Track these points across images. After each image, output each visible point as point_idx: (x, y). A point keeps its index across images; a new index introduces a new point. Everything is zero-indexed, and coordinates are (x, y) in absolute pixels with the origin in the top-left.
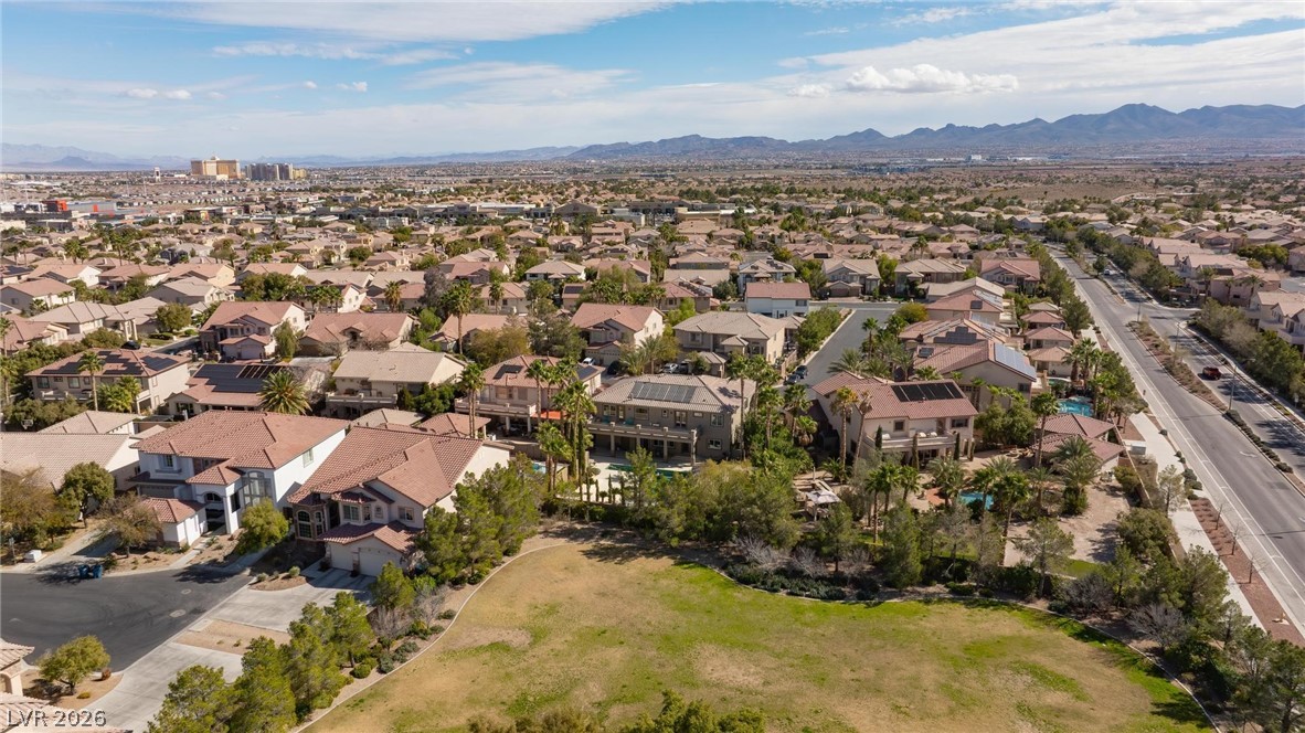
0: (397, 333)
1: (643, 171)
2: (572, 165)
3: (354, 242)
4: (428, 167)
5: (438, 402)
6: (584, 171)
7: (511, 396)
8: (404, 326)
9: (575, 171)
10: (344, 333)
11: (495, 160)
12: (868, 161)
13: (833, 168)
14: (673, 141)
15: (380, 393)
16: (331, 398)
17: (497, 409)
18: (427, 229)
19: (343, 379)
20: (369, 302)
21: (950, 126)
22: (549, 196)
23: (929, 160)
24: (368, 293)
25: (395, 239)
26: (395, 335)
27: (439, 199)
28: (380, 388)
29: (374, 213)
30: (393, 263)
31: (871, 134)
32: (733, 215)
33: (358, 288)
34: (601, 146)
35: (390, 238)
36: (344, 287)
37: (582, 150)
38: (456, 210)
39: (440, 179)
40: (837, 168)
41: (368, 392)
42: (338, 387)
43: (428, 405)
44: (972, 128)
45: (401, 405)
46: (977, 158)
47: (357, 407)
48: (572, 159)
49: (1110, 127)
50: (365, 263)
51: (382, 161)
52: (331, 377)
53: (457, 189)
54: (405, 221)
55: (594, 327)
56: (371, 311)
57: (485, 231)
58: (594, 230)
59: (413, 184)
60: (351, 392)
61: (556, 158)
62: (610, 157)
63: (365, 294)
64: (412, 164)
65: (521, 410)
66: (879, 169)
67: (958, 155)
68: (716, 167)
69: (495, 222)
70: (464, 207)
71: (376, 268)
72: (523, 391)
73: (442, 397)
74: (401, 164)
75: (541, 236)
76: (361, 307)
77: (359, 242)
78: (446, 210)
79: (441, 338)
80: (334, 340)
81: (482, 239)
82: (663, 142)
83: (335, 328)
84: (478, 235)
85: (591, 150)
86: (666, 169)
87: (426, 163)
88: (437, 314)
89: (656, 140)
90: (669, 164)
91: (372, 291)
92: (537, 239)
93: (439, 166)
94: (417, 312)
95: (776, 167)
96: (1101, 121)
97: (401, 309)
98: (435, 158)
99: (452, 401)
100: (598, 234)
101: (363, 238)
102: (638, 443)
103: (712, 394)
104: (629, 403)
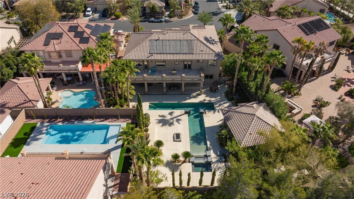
5: (6, 70)
7: (60, 56)
65: (72, 68)
72: (68, 53)
102: (165, 86)
103: (204, 44)
104: (151, 58)
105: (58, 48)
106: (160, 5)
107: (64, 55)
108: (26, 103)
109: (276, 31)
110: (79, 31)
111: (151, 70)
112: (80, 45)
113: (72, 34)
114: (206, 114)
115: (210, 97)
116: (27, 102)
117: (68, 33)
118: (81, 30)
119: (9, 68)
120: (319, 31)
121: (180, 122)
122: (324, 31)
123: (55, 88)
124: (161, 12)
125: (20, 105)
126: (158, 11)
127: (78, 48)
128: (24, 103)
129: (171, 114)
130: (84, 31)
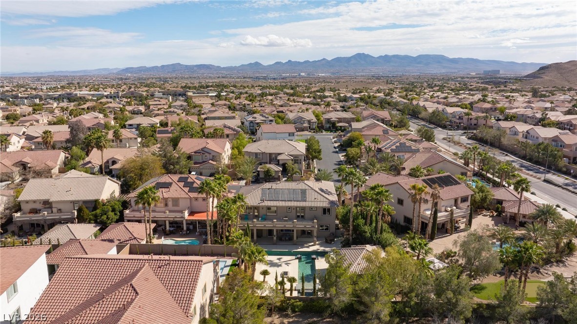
0: (56, 163)
1: (156, 79)
2: (119, 76)
3: (7, 111)
4: (42, 77)
5: (111, 214)
6: (126, 79)
7: (166, 205)
8: (60, 158)
9: (122, 79)
10: (15, 165)
11: (78, 74)
12: (258, 75)
13: (244, 78)
14: (168, 66)
15: (60, 210)
16: (17, 217)
17: (159, 216)
18: (52, 104)
19: (27, 202)
20: (28, 144)
21: (290, 61)
22: (114, 89)
23: (283, 75)
24: (26, 139)
25: (34, 110)
26: (54, 165)
27: (53, 91)
28: (60, 206)
29: (16, 97)
30: (37, 121)
31: (257, 64)
32: (216, 96)
33: (18, 135)
34: (132, 68)
35: (31, 109)
36: (9, 135)
37: (123, 70)
38: (66, 95)
39: (50, 82)
40: (246, 78)
41: (50, 210)
42: (22, 207)
43: (104, 217)
44: (299, 62)
45: (81, 219)
46: (303, 74)
47: (42, 222)
48: (117, 74)
49: (352, 62)
50: (18, 122)
51: (14, 74)
52: (15, 201)
53: (62, 87)
54: (37, 101)
55: (195, 152)
56: (30, 149)
57: (88, 104)
58: (151, 103)
59: (35, 85)
60: (35, 211)
61: (110, 74)
62: (138, 73)
63: (24, 139)
64: (32, 76)
65: (178, 215)
66: (265, 78)
67: (294, 73)
68: (191, 77)
69: (92, 100)
70: (70, 94)
71: (28, 124)
72: (176, 201)
73: (114, 210)
74: (25, 76)
75: (122, 106)
76: (22, 148)
77: (11, 111)
78: (60, 95)
79: (90, 165)
80: (9, 171)
81: (88, 108)
82: (163, 66)
83: (8, 162)
84: (85, 106)
85: (127, 70)
86: (167, 78)
87: (40, 75)
88: (82, 149)
89: (159, 65)
90: (167, 76)
91: (29, 138)
92: (120, 108)
93: (48, 77)
94: (66, 149)
95: (219, 77)
96: (348, 60)
97: (54, 148)
98: (45, 73)
99: (122, 213)
100: (153, 105)
101: (13, 109)
102: (275, 233)
103: (319, 193)
104: (263, 204)
105: (166, 196)
106: (277, 170)
107: (170, 203)
108: (130, 240)
109: (397, 185)
110: (189, 182)
111: (262, 218)
112: (189, 194)
113: (182, 184)
114: (318, 259)
115: (325, 247)
116: (132, 239)
117: (177, 183)
118: (192, 181)
119: (113, 213)
120: (446, 186)
121: (290, 265)
122: (453, 187)
123: (156, 236)
124: (276, 177)
125: (125, 242)
126: (273, 175)
127: (187, 196)
128: (128, 240)
129: (279, 259)
130: (195, 182)
